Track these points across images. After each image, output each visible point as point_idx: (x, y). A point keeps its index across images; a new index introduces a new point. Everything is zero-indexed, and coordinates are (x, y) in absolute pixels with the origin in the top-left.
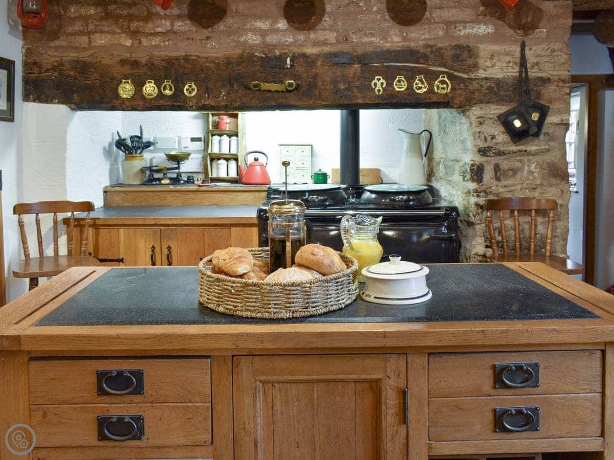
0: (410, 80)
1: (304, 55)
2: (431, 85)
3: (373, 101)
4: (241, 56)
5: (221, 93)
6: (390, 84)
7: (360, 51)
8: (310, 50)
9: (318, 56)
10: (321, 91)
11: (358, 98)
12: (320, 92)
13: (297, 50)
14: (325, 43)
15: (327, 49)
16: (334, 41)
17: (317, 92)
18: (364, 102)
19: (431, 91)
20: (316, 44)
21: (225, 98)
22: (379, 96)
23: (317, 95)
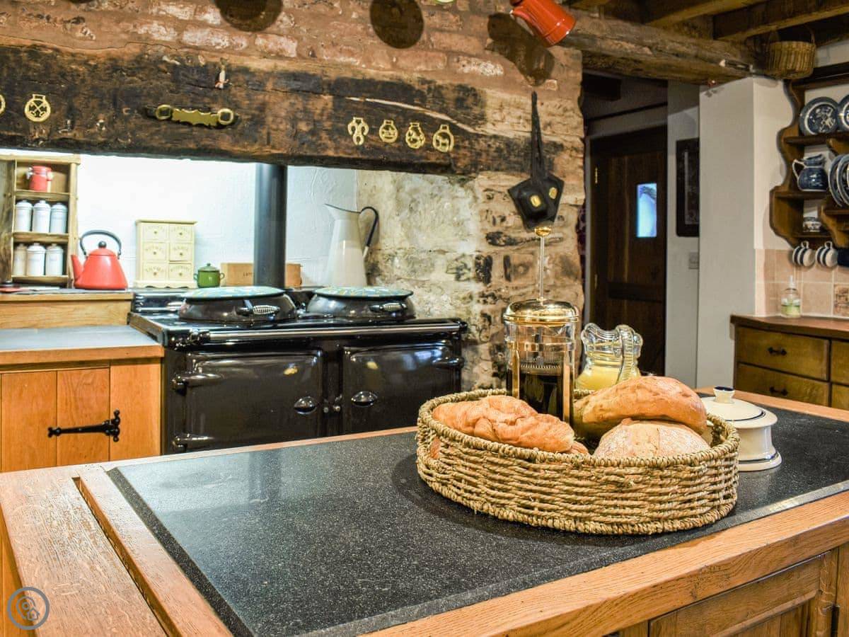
0: (402, 128)
1: (245, 70)
2: (429, 138)
3: (350, 154)
4: (138, 59)
5: (97, 121)
6: (373, 131)
7: (333, 75)
8: (258, 64)
9: (269, 74)
10: (272, 132)
11: (326, 148)
12: (269, 134)
13: (236, 61)
14: (280, 56)
15: (283, 65)
16: (294, 55)
17: (264, 132)
18: (336, 155)
19: (428, 147)
20: (266, 55)
21: (104, 129)
22: (358, 148)
23: (265, 137)
